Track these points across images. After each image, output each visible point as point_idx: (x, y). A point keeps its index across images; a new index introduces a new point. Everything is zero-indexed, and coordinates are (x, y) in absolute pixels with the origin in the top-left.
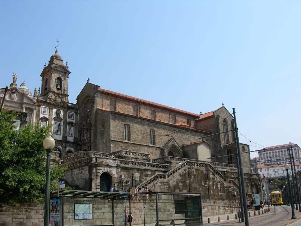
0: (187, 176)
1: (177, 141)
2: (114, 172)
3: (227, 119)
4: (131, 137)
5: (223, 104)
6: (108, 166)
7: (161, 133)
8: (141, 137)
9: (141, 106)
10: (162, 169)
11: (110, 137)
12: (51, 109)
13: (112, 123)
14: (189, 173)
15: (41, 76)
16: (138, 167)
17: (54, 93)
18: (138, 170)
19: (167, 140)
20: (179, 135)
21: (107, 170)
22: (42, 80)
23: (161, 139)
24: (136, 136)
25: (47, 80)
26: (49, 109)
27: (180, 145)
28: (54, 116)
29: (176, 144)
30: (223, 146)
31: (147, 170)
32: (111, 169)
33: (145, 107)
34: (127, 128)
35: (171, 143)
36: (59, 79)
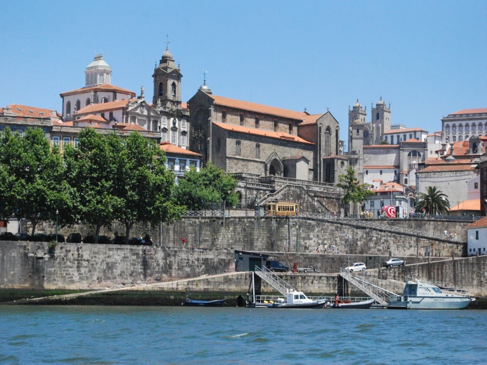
0: (287, 195)
1: (278, 153)
2: (243, 191)
3: (331, 126)
4: (241, 153)
5: (328, 109)
6: (240, 187)
7: (265, 147)
8: (248, 152)
9: (247, 115)
10: (270, 189)
11: (225, 154)
12: (169, 118)
13: (228, 140)
14: (288, 193)
15: (153, 76)
16: (256, 187)
17: (171, 101)
18: (256, 189)
19: (270, 153)
20: (281, 148)
21: (239, 189)
22: (154, 82)
23: (265, 153)
24: (245, 152)
25: (161, 84)
26: (168, 119)
27: (281, 158)
28: (172, 125)
29: (278, 158)
30: (323, 159)
31: (261, 190)
32: (242, 189)
33: (251, 116)
34: (238, 143)
35: (274, 157)
36: (174, 84)
